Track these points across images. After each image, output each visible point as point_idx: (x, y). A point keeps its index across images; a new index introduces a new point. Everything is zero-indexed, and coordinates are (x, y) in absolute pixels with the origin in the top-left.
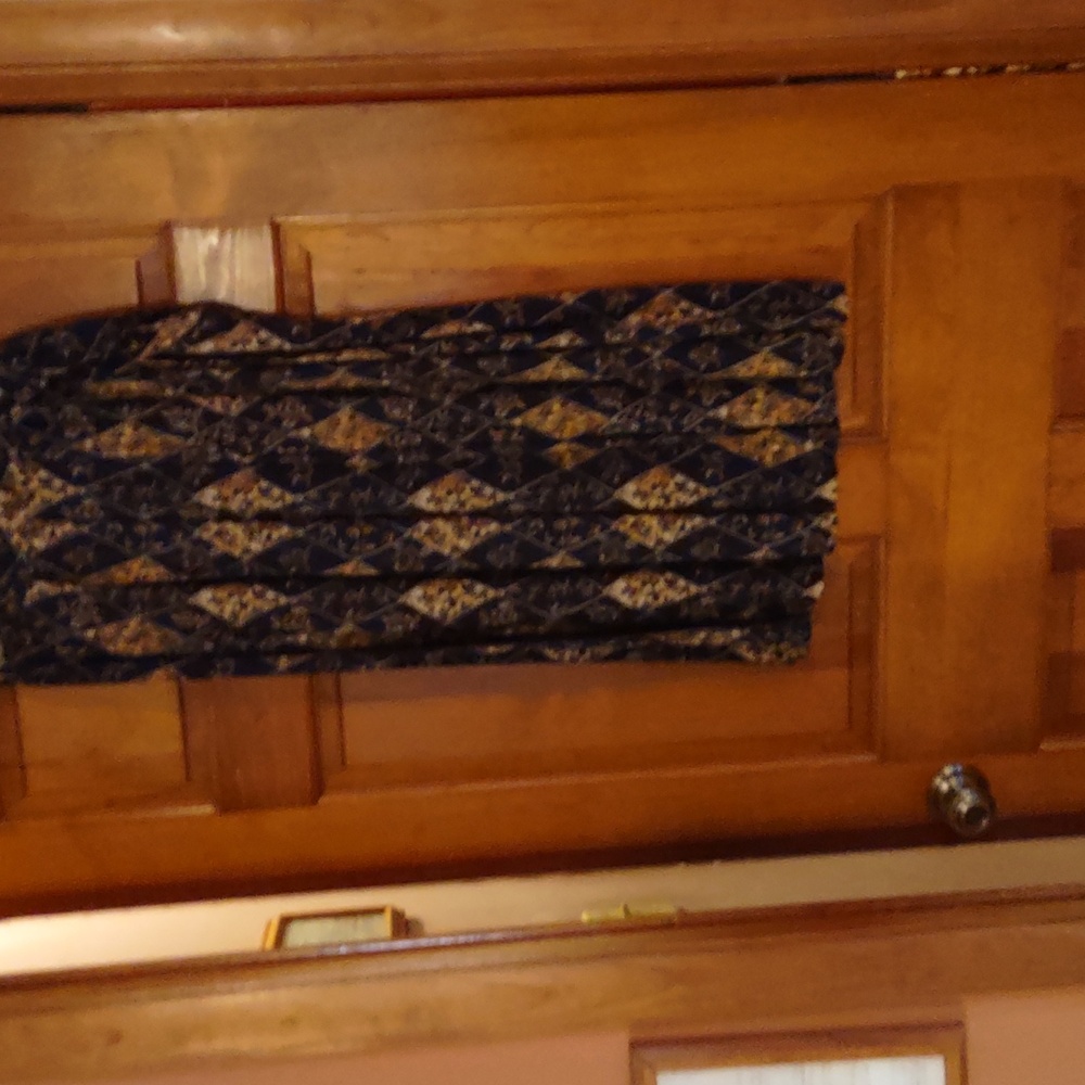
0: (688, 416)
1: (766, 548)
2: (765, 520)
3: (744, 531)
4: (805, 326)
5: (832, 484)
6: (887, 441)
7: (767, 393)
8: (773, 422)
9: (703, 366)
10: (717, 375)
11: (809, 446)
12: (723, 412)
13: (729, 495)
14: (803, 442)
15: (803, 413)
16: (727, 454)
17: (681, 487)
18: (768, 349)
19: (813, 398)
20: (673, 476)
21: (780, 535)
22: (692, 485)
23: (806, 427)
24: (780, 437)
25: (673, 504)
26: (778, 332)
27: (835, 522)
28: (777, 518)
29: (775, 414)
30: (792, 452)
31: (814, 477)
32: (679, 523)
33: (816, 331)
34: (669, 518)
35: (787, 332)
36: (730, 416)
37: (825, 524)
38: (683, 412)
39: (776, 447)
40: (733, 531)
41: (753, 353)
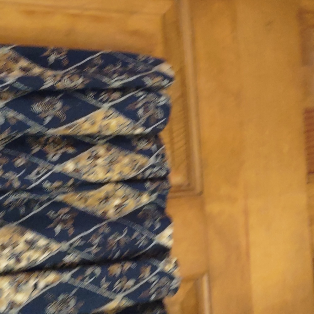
0: (35, 171)
1: (120, 296)
2: (116, 269)
3: (97, 282)
4: (139, 85)
5: (168, 231)
6: (201, 193)
7: (108, 150)
8: (115, 176)
9: (48, 120)
10: (61, 130)
11: (145, 199)
12: (69, 166)
13: (80, 248)
14: (140, 195)
15: (141, 166)
16: (73, 210)
17: (31, 244)
18: (107, 105)
19: (148, 153)
20: (23, 234)
21: (131, 282)
22: (42, 242)
23: (144, 180)
24: (122, 191)
25: (23, 264)
26: (115, 90)
27: (176, 265)
28: (127, 266)
29: (117, 168)
30: (131, 205)
31: (153, 226)
32: (32, 282)
33: (149, 90)
34: (21, 277)
35: (123, 90)
36: (76, 171)
37: (168, 268)
38: (30, 167)
39: (117, 202)
40: (86, 284)
41: (95, 108)
